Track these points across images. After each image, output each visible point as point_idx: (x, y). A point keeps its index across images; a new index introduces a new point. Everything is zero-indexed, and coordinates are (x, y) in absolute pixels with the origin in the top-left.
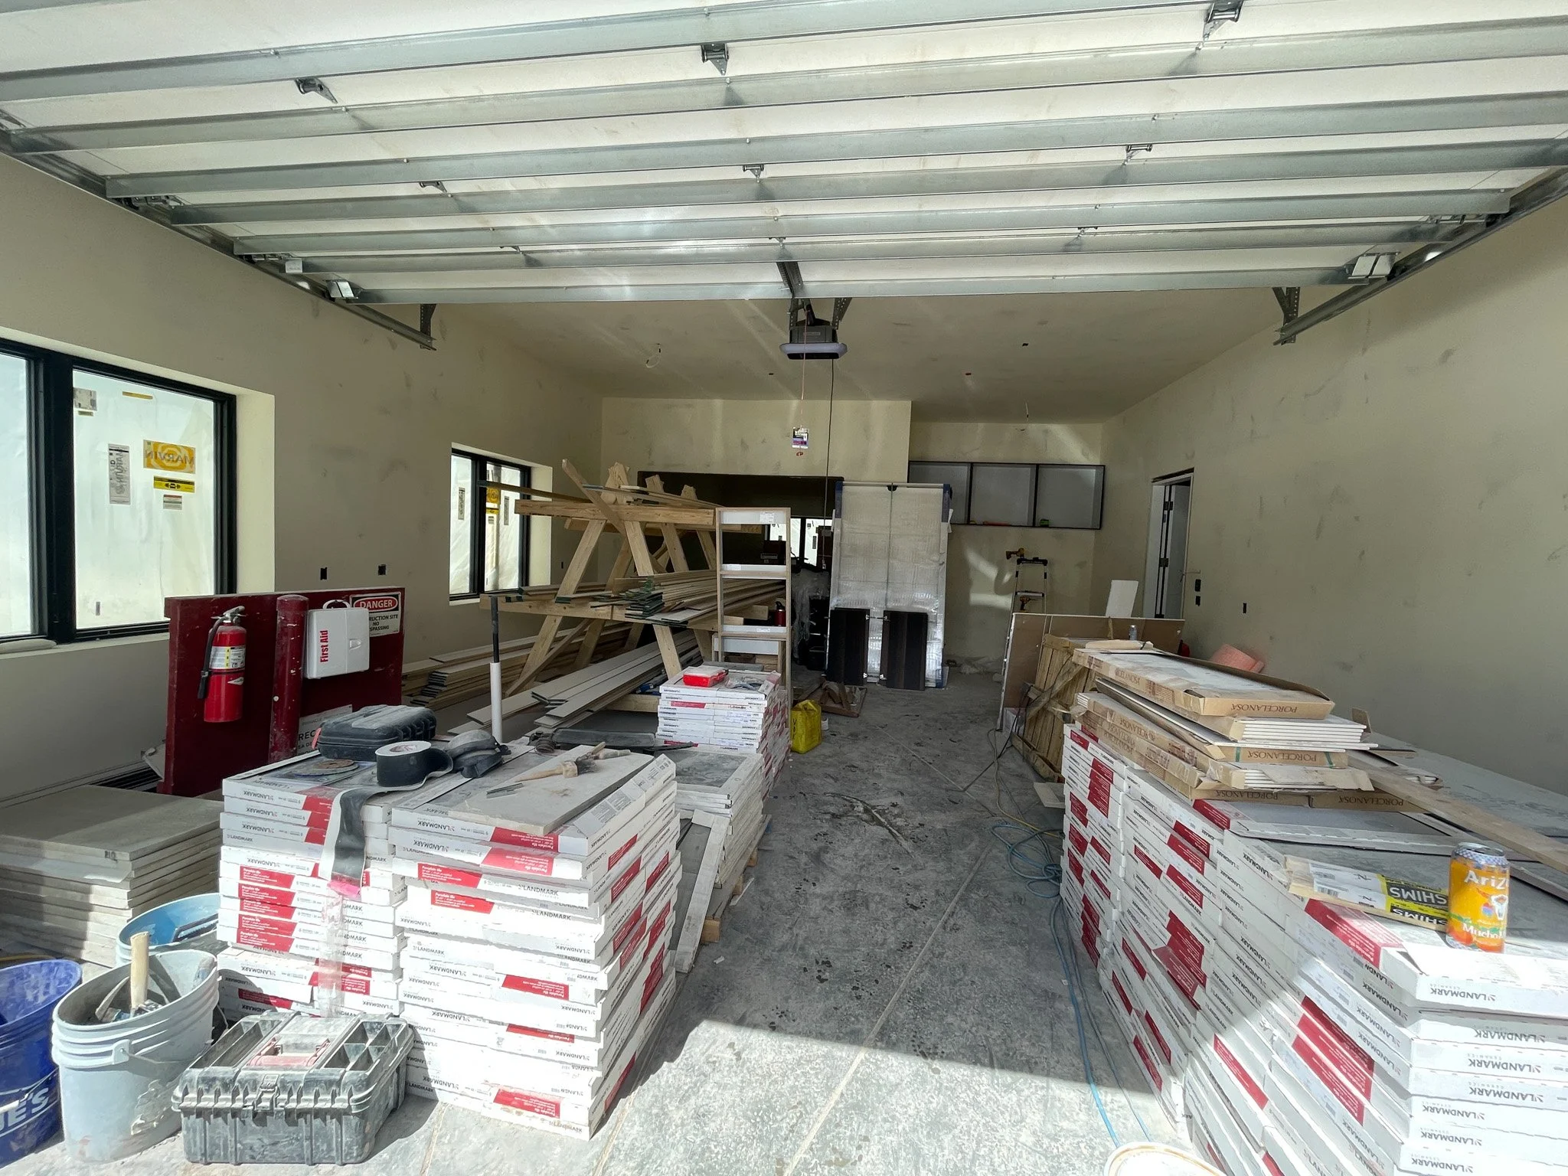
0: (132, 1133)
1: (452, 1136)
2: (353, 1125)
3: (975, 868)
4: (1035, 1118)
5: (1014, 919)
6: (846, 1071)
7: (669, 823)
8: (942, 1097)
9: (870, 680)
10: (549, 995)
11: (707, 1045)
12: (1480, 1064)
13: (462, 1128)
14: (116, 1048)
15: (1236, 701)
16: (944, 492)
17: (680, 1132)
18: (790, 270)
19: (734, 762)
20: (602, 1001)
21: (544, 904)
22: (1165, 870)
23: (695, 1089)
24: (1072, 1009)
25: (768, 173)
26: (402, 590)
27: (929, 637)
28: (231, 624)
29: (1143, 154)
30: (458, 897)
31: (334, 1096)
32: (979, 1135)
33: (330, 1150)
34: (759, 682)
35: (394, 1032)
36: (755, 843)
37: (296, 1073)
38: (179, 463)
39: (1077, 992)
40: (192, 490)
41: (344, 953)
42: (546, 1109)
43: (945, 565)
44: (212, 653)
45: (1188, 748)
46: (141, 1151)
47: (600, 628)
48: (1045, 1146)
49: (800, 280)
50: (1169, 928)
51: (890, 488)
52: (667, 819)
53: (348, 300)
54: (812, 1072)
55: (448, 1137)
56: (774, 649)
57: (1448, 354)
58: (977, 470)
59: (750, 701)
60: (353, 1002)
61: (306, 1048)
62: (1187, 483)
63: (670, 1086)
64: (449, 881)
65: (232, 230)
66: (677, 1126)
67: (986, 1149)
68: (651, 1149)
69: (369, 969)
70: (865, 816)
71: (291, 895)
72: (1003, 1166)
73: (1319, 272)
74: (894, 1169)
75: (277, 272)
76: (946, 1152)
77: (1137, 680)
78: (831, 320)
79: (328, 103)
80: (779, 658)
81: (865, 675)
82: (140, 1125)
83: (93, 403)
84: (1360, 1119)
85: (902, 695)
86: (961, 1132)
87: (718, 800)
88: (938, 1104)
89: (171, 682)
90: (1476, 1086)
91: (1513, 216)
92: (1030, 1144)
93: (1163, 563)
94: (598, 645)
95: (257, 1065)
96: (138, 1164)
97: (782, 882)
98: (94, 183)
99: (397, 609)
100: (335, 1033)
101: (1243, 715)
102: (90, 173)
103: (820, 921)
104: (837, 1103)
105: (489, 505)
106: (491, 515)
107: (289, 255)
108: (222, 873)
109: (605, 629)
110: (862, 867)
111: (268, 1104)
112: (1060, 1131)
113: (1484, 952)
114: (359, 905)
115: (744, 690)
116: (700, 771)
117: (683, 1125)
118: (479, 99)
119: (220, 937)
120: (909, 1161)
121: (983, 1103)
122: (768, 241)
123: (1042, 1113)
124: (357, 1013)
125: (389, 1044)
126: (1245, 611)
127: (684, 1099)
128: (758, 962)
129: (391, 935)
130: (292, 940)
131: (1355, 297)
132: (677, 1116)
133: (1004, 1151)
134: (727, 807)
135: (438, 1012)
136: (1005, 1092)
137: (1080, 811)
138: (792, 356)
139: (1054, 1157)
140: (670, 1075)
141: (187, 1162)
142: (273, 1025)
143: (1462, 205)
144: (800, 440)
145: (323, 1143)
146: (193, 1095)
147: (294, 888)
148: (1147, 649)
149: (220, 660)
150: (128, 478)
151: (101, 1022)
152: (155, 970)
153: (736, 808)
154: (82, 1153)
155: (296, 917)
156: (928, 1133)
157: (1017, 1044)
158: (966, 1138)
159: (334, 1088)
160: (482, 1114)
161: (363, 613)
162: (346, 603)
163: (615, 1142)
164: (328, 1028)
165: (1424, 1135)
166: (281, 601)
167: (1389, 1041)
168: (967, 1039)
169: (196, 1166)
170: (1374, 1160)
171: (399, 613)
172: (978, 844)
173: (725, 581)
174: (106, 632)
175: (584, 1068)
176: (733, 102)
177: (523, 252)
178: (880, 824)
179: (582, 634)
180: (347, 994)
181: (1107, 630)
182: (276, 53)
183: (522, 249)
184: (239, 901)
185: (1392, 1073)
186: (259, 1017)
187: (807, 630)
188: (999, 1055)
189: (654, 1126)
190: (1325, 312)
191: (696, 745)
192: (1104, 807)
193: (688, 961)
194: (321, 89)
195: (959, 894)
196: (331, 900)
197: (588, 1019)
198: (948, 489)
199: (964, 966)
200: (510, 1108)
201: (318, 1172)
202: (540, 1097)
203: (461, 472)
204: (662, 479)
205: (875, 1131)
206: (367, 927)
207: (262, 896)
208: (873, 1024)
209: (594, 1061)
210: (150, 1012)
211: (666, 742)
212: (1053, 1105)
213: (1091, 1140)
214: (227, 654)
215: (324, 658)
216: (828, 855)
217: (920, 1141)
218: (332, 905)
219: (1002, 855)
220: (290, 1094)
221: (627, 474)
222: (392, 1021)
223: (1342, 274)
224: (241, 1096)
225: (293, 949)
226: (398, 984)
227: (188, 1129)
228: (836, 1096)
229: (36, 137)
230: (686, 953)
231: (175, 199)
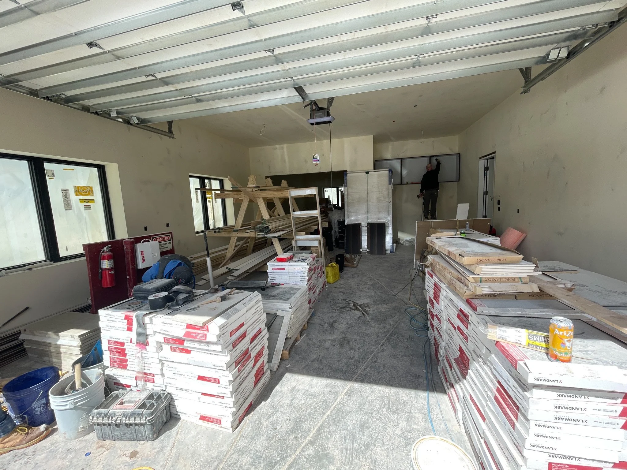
0: (80, 431)
1: (185, 431)
2: (149, 428)
3: (395, 326)
4: (403, 424)
5: (408, 346)
6: (331, 407)
7: (260, 317)
8: (367, 416)
9: (363, 252)
10: (213, 382)
11: (280, 398)
12: (559, 408)
13: (189, 428)
14: (69, 403)
15: (479, 258)
16: (389, 172)
17: (265, 429)
18: (300, 90)
19: (296, 290)
20: (232, 384)
21: (208, 350)
22: (456, 327)
23: (273, 414)
24: (426, 382)
25: (277, 52)
26: (171, 233)
27: (386, 233)
28: (107, 252)
29: (434, 20)
30: (179, 349)
31: (140, 419)
32: (379, 431)
33: (142, 436)
34: (306, 258)
35: (163, 396)
36: (306, 320)
37: (128, 411)
38: (88, 193)
39: (429, 375)
40: (94, 202)
41: (144, 369)
42: (217, 422)
43: (391, 203)
44: (101, 263)
45: (463, 278)
46: (84, 436)
47: (254, 240)
48: (405, 435)
49: (306, 94)
50: (459, 350)
51: (366, 173)
52: (259, 316)
53: (137, 124)
54: (318, 407)
55: (184, 432)
56: (316, 244)
57: (603, 88)
58: (403, 160)
59: (302, 266)
60: (150, 385)
61: (132, 402)
62: (493, 158)
63: (264, 413)
64: (174, 343)
65: (89, 103)
66: (264, 428)
67: (381, 436)
68: (254, 436)
69: (154, 374)
70: (353, 308)
71: (125, 349)
72: (387, 442)
73: (536, 59)
74: (344, 443)
75: (108, 116)
76: (365, 437)
77: (445, 250)
78: (326, 107)
79: (101, 51)
80: (319, 247)
81: (361, 250)
82: (82, 428)
83: (53, 174)
84: (514, 428)
85: (376, 257)
86: (372, 430)
87: (287, 306)
88: (365, 419)
89: (89, 274)
90: (557, 417)
91: (621, 21)
92: (399, 434)
93: (486, 193)
94: (254, 246)
95: (116, 409)
96: (83, 441)
97: (317, 335)
98: (34, 93)
99: (170, 240)
100: (142, 397)
101: (482, 263)
102: (31, 89)
103: (329, 349)
104: (326, 419)
105: (207, 196)
106: (209, 199)
107: (111, 109)
108: (102, 342)
109: (256, 240)
110: (349, 328)
111: (119, 421)
112: (412, 429)
113: (562, 363)
114: (147, 352)
115: (300, 262)
116: (282, 295)
117: (267, 427)
118: (154, 40)
119: (105, 364)
120: (350, 440)
121: (383, 418)
122: (286, 80)
123: (406, 422)
124: (151, 389)
125: (160, 400)
126: (518, 212)
127: (269, 418)
128: (303, 366)
129: (159, 363)
130: (128, 365)
131: (553, 69)
132: (265, 424)
133: (388, 437)
134: (290, 308)
135: (178, 389)
136: (392, 414)
137: (432, 303)
138: (312, 124)
139: (408, 439)
140: (265, 409)
141: (98, 440)
142: (123, 394)
143: (596, 19)
144: (316, 159)
145: (140, 434)
146: (95, 418)
147: (125, 347)
148: (458, 235)
149: (105, 265)
150: (70, 201)
151: (67, 394)
152: (83, 376)
153: (294, 308)
154: (65, 437)
155: (127, 357)
156: (360, 430)
157: (401, 396)
158: (374, 432)
159: (140, 416)
160: (196, 424)
161: (156, 243)
162: (149, 240)
163: (242, 433)
164: (140, 395)
165: (536, 435)
166: (124, 242)
167: (522, 398)
168: (381, 394)
169: (101, 441)
170: (518, 444)
171: (171, 241)
172: (398, 316)
173: (294, 219)
174: (71, 257)
175: (229, 407)
176: (252, 26)
177: (194, 97)
178: (359, 310)
179: (246, 243)
180: (148, 383)
181: (456, 225)
182: (76, 34)
183: (193, 96)
184: (109, 352)
185: (523, 411)
186: (118, 391)
187: (338, 233)
188: (393, 400)
189: (256, 427)
190: (542, 76)
191: (283, 284)
192: (438, 302)
193: (276, 366)
194: (96, 45)
195: (387, 337)
196: (137, 351)
197: (228, 390)
198: (391, 171)
199: (384, 366)
200: (205, 422)
201: (139, 443)
202: (214, 418)
203: (194, 184)
204: (271, 179)
205: (339, 429)
206: (150, 360)
207: (116, 350)
208: (345, 389)
209: (232, 405)
210: (80, 391)
211: (272, 284)
212: (411, 419)
213: (425, 432)
214: (107, 263)
215: (143, 261)
216: (336, 324)
217: (355, 433)
218: (138, 353)
219: (407, 320)
220: (126, 418)
221: (256, 179)
222: (162, 392)
223: (544, 59)
224: (110, 419)
225: (128, 368)
226: (163, 379)
227: (96, 429)
228: (326, 416)
229: (9, 79)
230: (275, 364)
231: (64, 95)
